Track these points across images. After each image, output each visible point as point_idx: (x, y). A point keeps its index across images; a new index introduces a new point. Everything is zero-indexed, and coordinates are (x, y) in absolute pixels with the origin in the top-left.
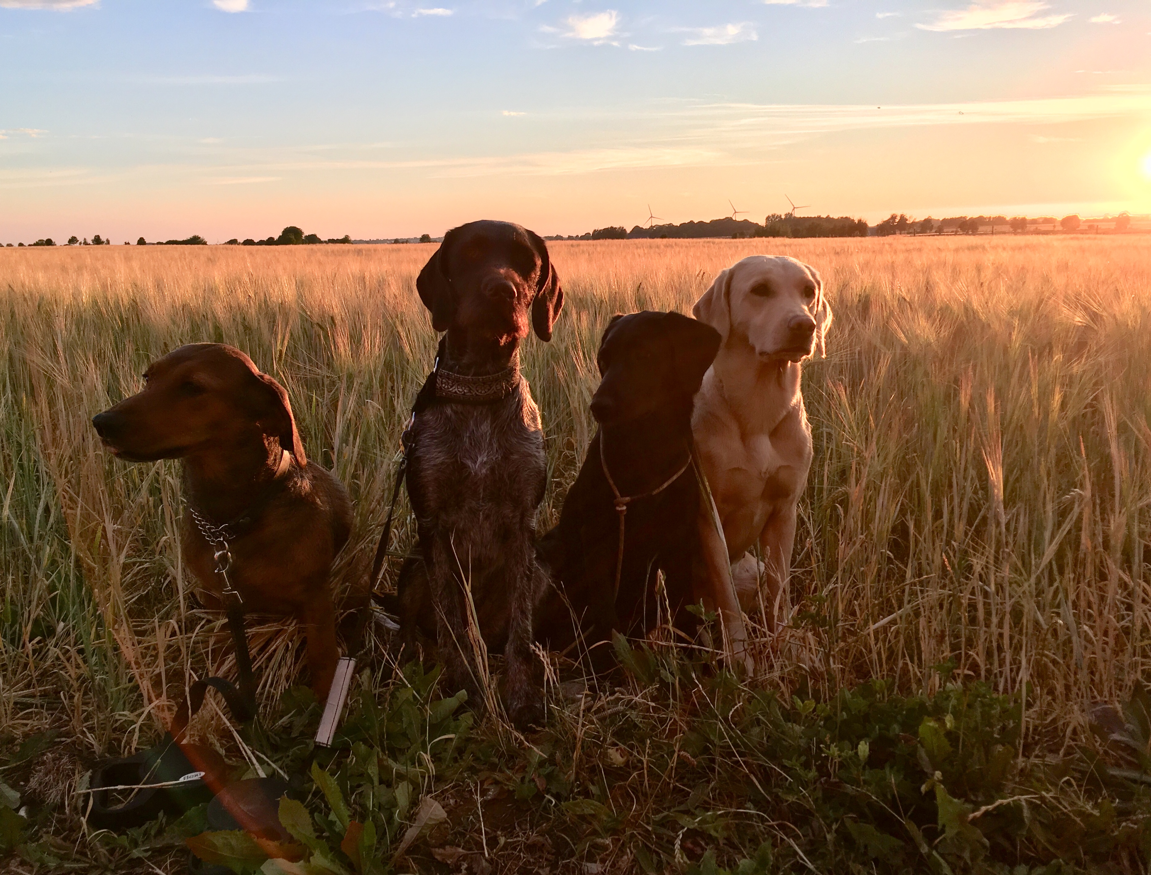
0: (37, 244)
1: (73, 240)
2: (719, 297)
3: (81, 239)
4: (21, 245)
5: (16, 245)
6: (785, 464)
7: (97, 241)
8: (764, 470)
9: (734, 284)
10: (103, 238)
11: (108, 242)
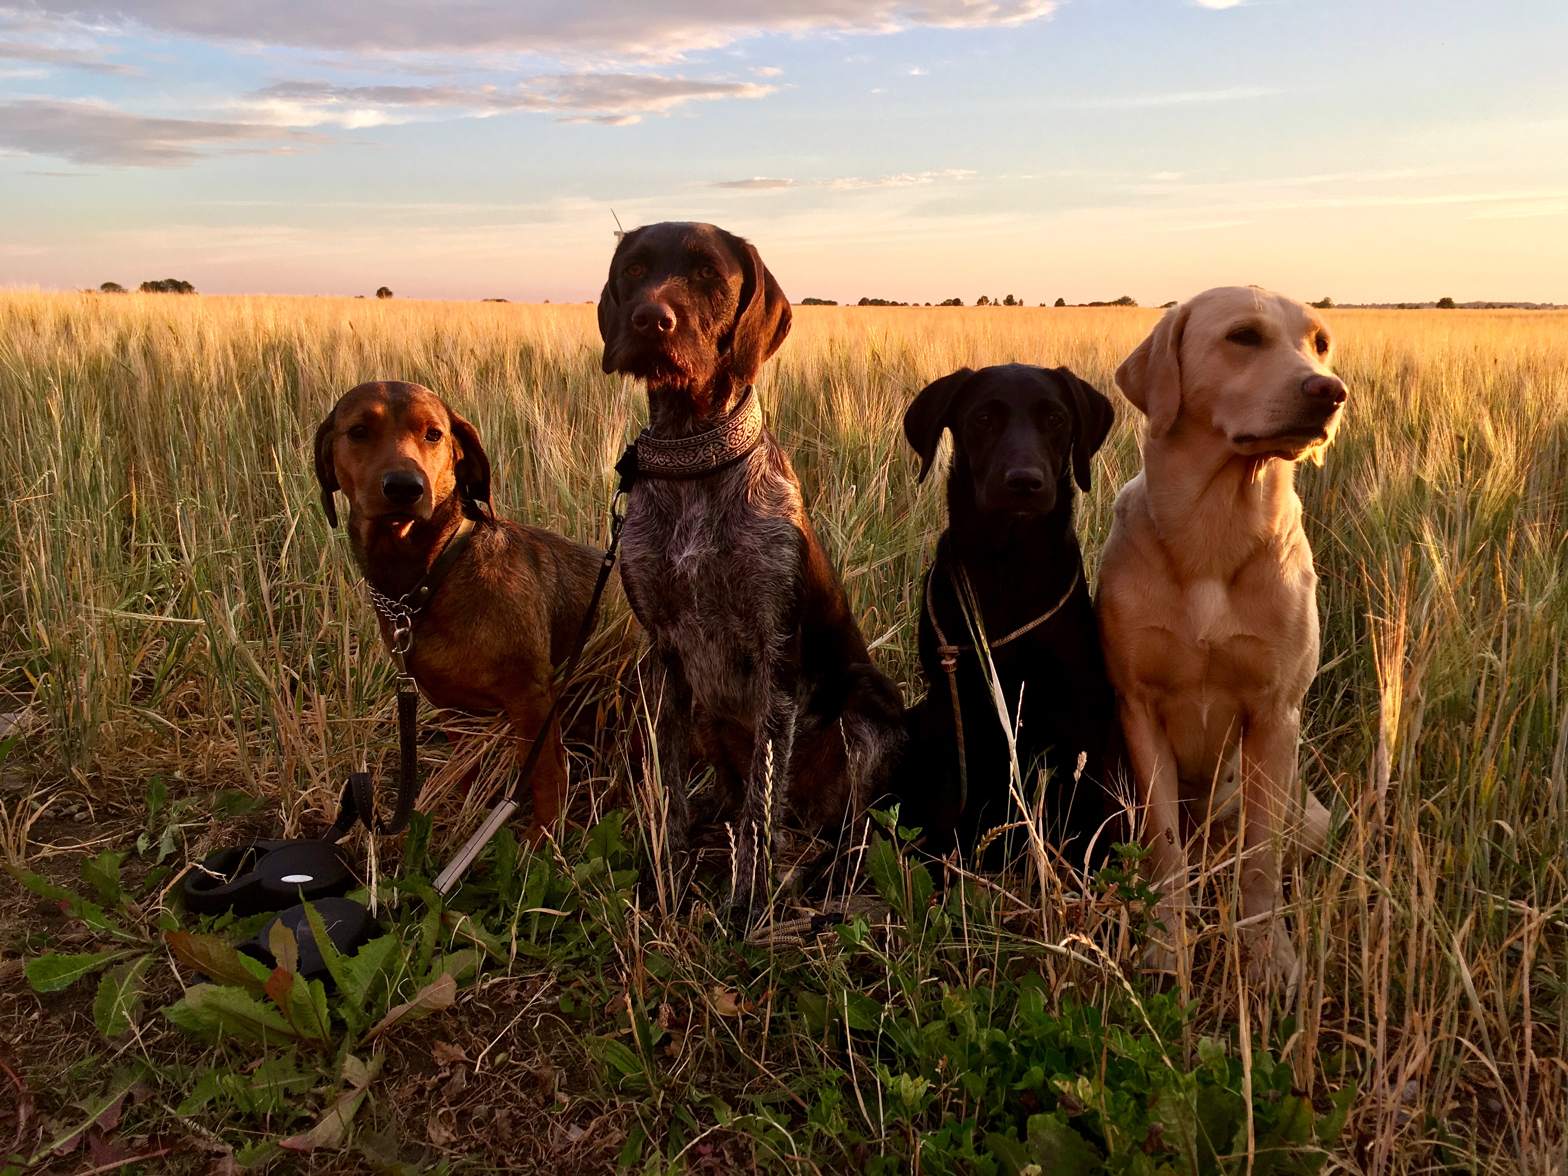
0: (944, 304)
1: (982, 301)
2: (1161, 351)
3: (991, 300)
4: (928, 304)
5: (922, 304)
6: (1250, 632)
7: (1010, 301)
8: (1200, 637)
9: (1190, 327)
10: (1016, 299)
11: (1021, 303)
